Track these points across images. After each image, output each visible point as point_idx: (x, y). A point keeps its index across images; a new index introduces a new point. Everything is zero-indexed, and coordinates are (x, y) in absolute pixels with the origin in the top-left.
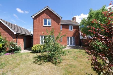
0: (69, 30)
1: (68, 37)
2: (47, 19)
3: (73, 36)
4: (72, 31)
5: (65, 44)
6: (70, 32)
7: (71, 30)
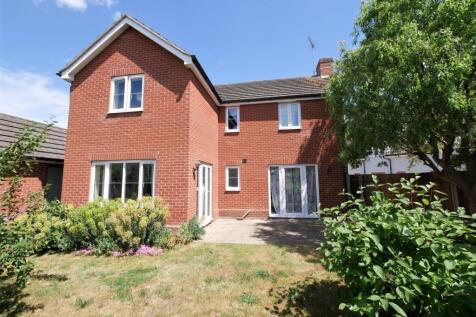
0: (281, 128)
1: (276, 169)
2: (126, 78)
3: (300, 161)
4: (298, 131)
5: (258, 206)
6: (283, 135)
7: (291, 127)
